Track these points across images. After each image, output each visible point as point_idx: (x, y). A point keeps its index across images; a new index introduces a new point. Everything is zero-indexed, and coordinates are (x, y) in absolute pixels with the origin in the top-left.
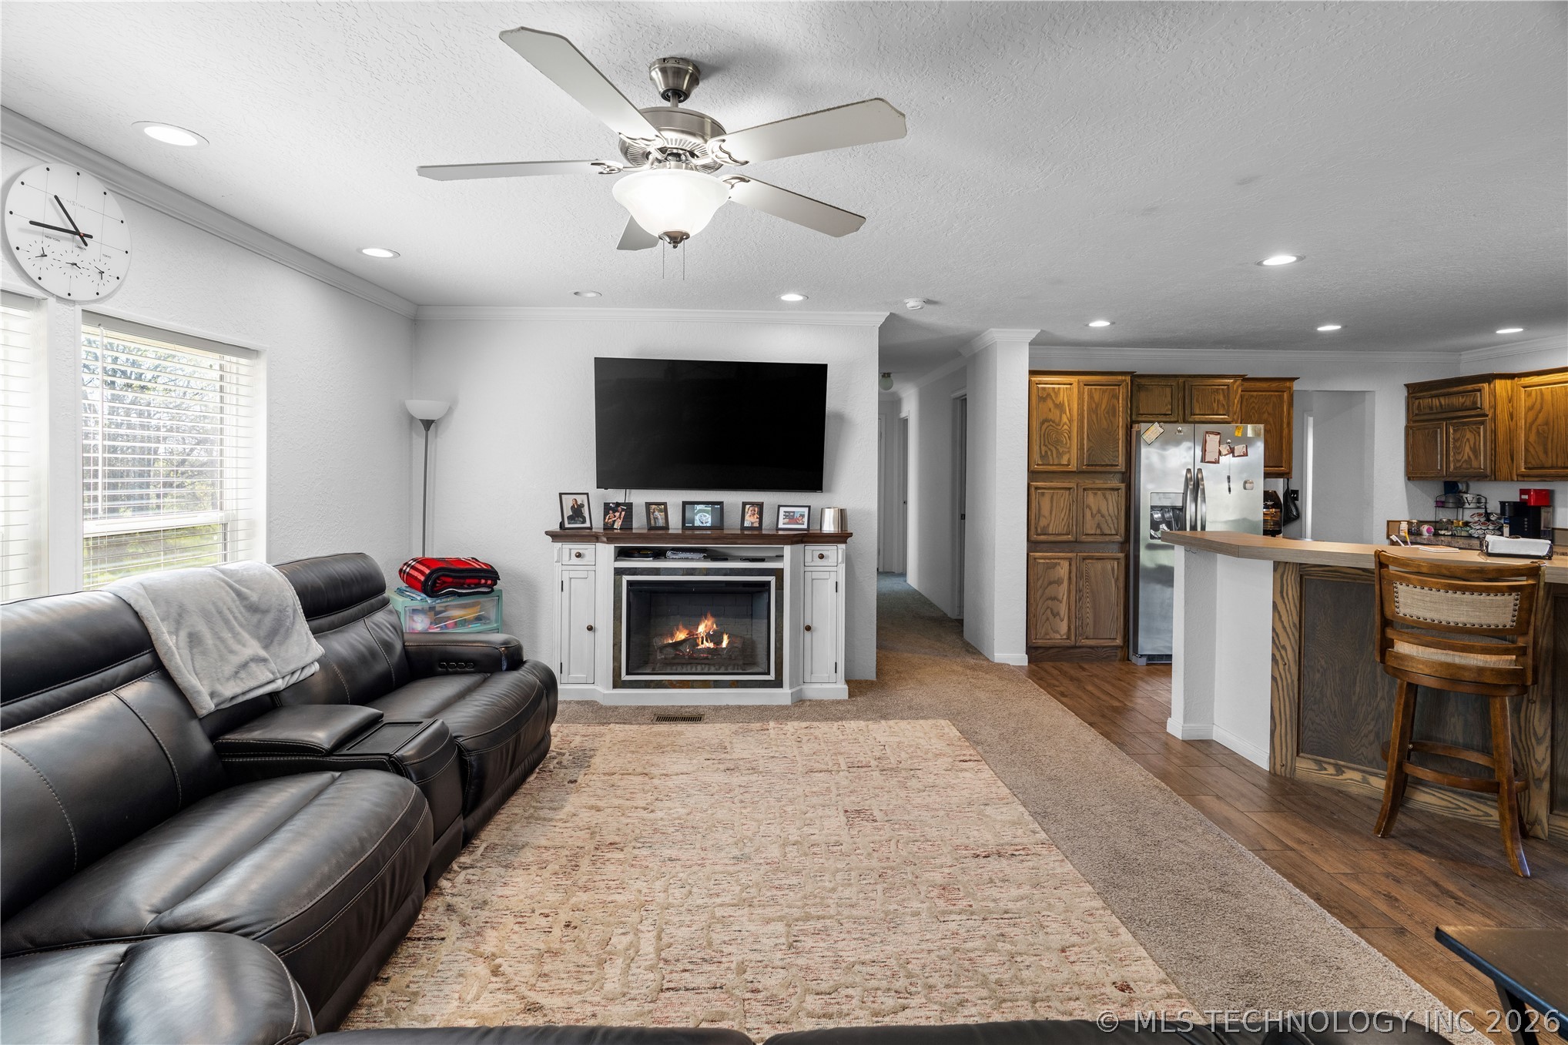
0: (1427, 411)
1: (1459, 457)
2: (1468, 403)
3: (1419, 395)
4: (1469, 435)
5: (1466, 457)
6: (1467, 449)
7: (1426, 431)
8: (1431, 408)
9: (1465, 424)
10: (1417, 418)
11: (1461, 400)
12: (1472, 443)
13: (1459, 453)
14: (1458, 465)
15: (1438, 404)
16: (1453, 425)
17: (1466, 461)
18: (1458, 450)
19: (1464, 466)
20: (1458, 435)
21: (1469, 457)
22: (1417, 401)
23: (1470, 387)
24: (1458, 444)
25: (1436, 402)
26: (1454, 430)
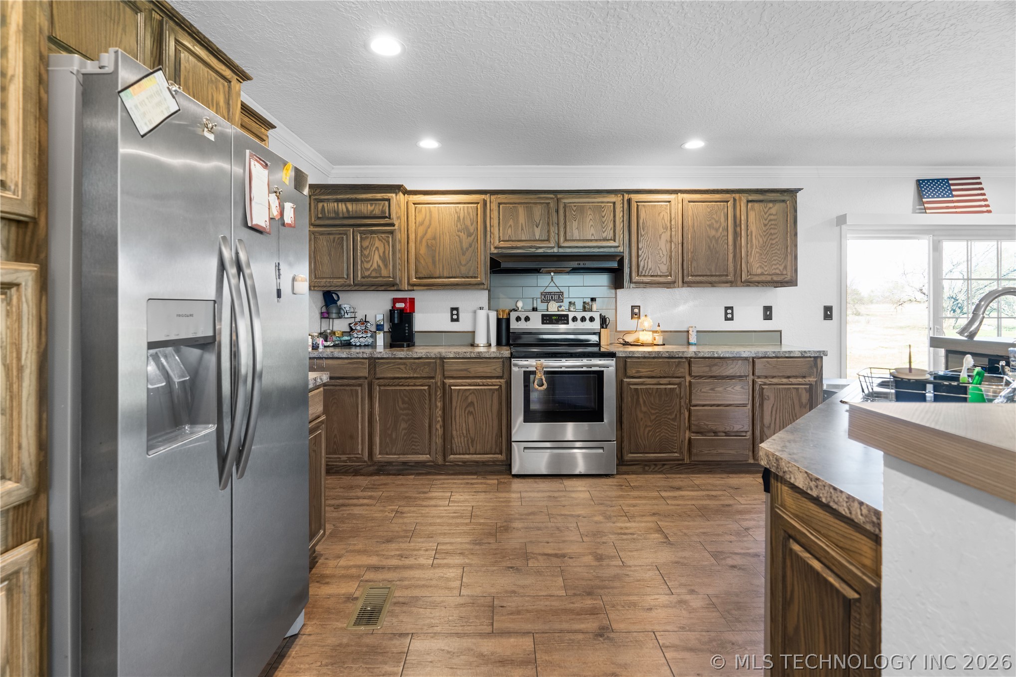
0: (332, 215)
1: (367, 266)
2: (377, 212)
3: (322, 197)
4: (377, 243)
5: (375, 265)
6: (376, 258)
7: (332, 237)
8: (337, 213)
9: (373, 232)
10: (318, 222)
11: (370, 208)
12: (381, 251)
13: (368, 262)
14: (367, 273)
15: (345, 210)
16: (361, 233)
17: (374, 270)
18: (366, 258)
19: (374, 274)
20: (366, 243)
21: (379, 266)
22: (320, 205)
23: (379, 196)
24: (366, 252)
25: (342, 207)
26: (361, 237)
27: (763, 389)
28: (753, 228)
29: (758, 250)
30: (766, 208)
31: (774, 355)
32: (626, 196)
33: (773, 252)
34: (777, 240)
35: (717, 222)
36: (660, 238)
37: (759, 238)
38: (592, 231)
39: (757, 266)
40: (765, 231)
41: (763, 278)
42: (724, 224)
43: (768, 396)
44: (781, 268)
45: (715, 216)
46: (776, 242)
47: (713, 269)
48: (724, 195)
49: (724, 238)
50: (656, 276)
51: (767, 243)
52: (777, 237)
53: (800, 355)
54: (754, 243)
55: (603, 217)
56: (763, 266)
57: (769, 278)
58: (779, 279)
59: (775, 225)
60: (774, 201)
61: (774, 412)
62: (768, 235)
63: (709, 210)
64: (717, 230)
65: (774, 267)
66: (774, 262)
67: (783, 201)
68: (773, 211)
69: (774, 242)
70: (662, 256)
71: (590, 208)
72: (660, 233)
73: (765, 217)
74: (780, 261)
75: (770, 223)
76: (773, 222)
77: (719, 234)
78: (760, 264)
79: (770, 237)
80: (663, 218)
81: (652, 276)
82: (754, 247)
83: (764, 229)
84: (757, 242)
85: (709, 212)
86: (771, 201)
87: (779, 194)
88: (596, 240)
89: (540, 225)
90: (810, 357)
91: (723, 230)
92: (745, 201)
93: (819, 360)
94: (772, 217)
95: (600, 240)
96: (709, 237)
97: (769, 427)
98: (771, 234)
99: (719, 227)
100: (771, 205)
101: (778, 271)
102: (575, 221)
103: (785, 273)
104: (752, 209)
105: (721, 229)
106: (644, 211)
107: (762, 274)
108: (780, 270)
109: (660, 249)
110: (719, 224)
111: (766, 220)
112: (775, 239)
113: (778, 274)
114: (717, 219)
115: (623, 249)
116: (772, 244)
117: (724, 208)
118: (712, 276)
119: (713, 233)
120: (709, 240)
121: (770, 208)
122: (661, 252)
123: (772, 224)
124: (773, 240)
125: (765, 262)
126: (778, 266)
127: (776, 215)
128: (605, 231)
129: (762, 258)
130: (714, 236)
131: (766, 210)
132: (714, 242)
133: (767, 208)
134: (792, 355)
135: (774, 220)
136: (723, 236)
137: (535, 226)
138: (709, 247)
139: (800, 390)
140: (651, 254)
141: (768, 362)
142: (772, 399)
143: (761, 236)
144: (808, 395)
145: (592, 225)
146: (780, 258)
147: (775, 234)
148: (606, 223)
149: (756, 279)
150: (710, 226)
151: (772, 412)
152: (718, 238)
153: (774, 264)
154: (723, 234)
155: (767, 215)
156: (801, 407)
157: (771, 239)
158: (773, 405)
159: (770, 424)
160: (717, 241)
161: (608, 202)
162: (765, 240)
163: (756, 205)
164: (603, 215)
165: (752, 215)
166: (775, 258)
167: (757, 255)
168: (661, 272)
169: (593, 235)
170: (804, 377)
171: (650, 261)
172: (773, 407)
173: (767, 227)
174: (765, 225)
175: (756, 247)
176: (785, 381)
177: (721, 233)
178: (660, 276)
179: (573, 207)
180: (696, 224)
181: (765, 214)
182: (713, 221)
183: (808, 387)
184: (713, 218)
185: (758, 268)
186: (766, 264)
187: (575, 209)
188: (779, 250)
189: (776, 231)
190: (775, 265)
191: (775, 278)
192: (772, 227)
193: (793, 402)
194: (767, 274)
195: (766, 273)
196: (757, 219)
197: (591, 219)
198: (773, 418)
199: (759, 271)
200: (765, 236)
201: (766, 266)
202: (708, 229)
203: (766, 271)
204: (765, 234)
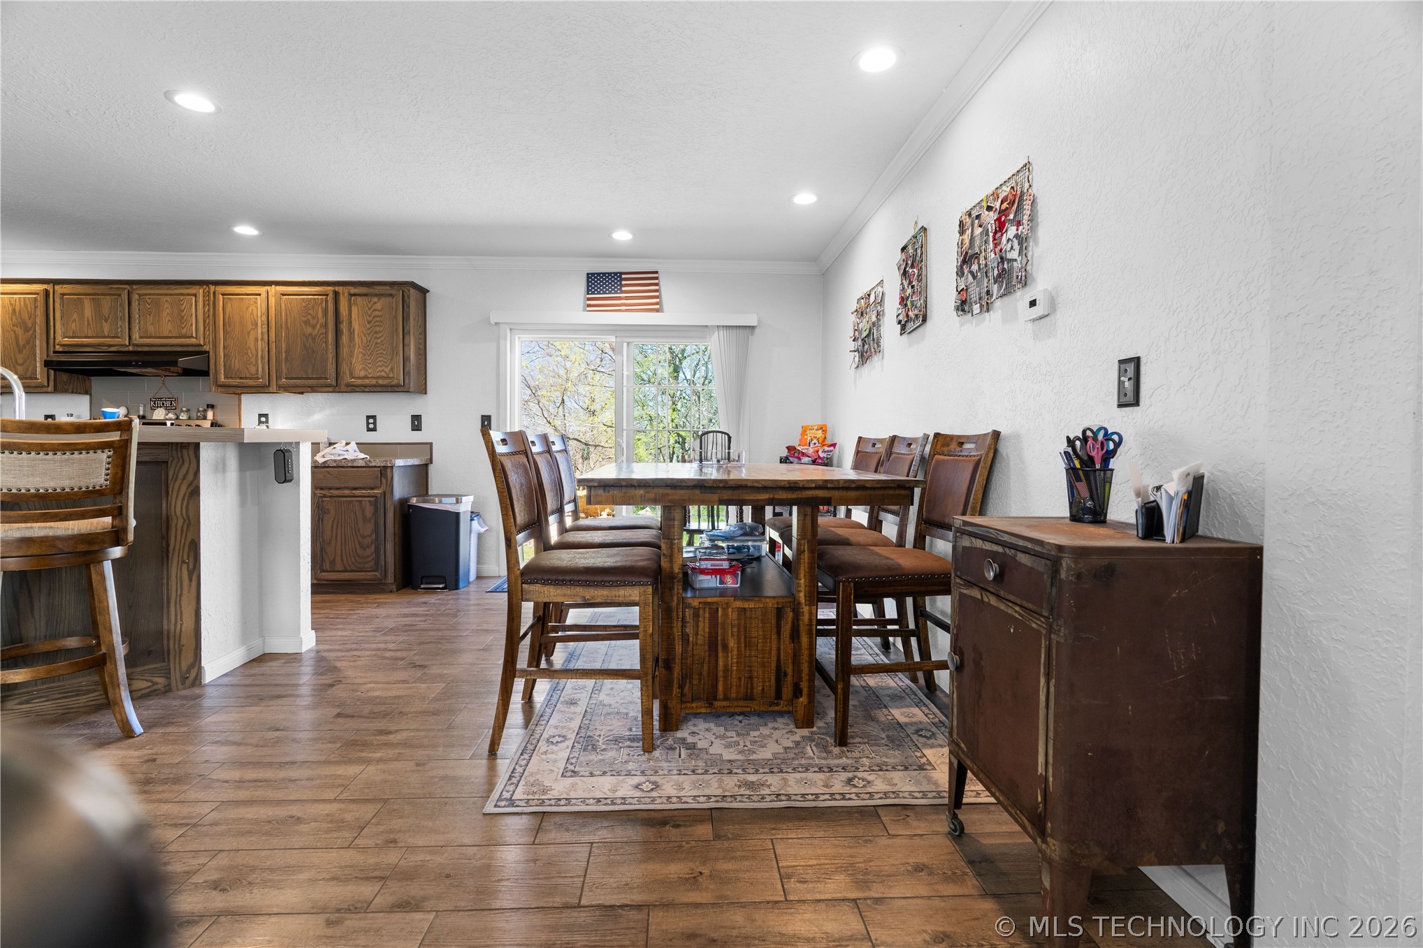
27: (323, 501)
28: (356, 325)
29: (361, 350)
30: (370, 302)
31: (335, 465)
32: (212, 288)
33: (379, 352)
34: (382, 339)
35: (313, 318)
36: (249, 335)
37: (362, 335)
38: (170, 327)
39: (360, 368)
40: (369, 329)
41: (367, 381)
42: (321, 320)
43: (328, 510)
44: (387, 370)
45: (311, 312)
46: (382, 341)
47: (310, 371)
48: (326, 287)
49: (321, 337)
50: (246, 378)
51: (371, 342)
52: (382, 336)
53: (364, 464)
54: (357, 342)
55: (183, 311)
56: (367, 368)
57: (374, 382)
58: (385, 383)
59: (381, 322)
60: (380, 295)
61: (335, 527)
62: (372, 333)
63: (304, 305)
64: (314, 327)
65: (379, 369)
66: (379, 364)
67: (391, 295)
68: (378, 306)
69: (379, 341)
70: (251, 355)
71: (167, 301)
72: (249, 330)
73: (369, 312)
74: (386, 363)
75: (374, 320)
76: (378, 319)
77: (316, 331)
78: (364, 366)
79: (375, 336)
80: (252, 313)
81: (241, 378)
82: (357, 347)
83: (368, 326)
84: (360, 342)
85: (304, 307)
86: (376, 295)
87: (388, 288)
88: (176, 337)
89: (110, 320)
90: (375, 467)
91: (321, 327)
92: (346, 294)
93: (389, 470)
94: (377, 313)
95: (180, 337)
96: (304, 335)
97: (329, 543)
98: (376, 332)
99: (316, 325)
100: (375, 299)
101: (383, 374)
102: (150, 315)
103: (391, 375)
104: (356, 304)
105: (318, 326)
106: (229, 305)
107: (366, 377)
108: (386, 372)
109: (249, 348)
110: (316, 320)
111: (370, 316)
112: (380, 337)
113: (384, 377)
114: (314, 314)
115: (206, 348)
116: (376, 343)
117: (321, 303)
118: (310, 379)
119: (309, 330)
120: (305, 339)
121: (375, 303)
122: (249, 351)
123: (377, 321)
124: (378, 338)
125: (369, 364)
126: (383, 368)
127: (381, 310)
128: (185, 327)
129: (366, 359)
130: (310, 334)
131: (370, 306)
132: (310, 340)
133: (372, 303)
134: (355, 464)
135: (380, 316)
136: (322, 334)
137: (103, 321)
138: (305, 346)
139: (363, 503)
140: (238, 354)
141: (328, 472)
142: (333, 512)
143: (365, 335)
144: (372, 508)
145: (169, 320)
146: (386, 358)
147: (380, 332)
148: (185, 318)
149: (359, 382)
150: (307, 323)
151: (332, 526)
152: (316, 336)
153: (379, 366)
154: (320, 332)
155: (371, 310)
156: (364, 522)
157: (376, 338)
158: (334, 519)
159: (331, 540)
160: (314, 339)
161: (188, 295)
162: (369, 339)
163: (359, 299)
164: (182, 309)
165: (354, 310)
166: (380, 359)
167: (360, 355)
168: (250, 374)
169: (170, 331)
170: (372, 489)
171: (237, 361)
172: (333, 521)
173: (371, 324)
174: (369, 322)
175: (359, 347)
176: (347, 492)
177: (319, 331)
178: (251, 379)
179: (147, 300)
180: (289, 320)
181: (370, 309)
182: (310, 317)
183: (373, 499)
184: (310, 314)
185: (361, 370)
186: (370, 366)
187: (149, 301)
188: (384, 350)
189: (381, 329)
190: (381, 366)
191: (381, 382)
192: (377, 324)
193: (356, 517)
194: (372, 377)
195: (370, 376)
196: (360, 315)
197: (168, 314)
198: (334, 534)
199: (363, 374)
200: (369, 334)
201: (370, 368)
202: (303, 325)
203: (370, 373)
204: (369, 332)
